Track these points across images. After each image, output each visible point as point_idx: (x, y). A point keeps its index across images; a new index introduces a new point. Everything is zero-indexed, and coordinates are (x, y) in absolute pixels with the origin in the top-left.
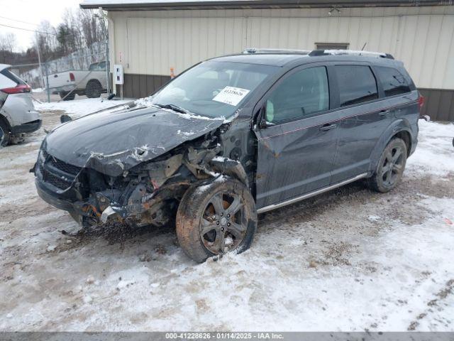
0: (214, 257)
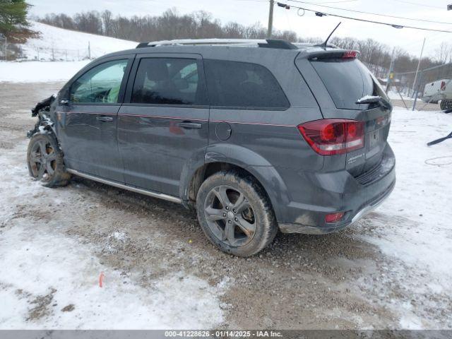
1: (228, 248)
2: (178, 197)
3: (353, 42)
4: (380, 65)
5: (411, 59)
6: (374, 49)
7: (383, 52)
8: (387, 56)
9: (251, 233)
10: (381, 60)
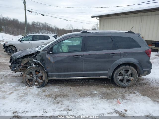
0: (29, 86)
1: (125, 86)
2: (107, 76)
3: (40, 23)
4: (50, 31)
5: (59, 29)
6: (47, 26)
7: (50, 26)
8: (52, 28)
9: (133, 80)
10: (50, 29)
